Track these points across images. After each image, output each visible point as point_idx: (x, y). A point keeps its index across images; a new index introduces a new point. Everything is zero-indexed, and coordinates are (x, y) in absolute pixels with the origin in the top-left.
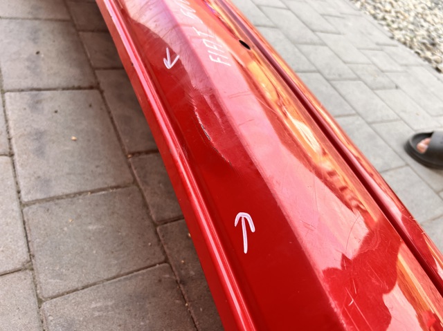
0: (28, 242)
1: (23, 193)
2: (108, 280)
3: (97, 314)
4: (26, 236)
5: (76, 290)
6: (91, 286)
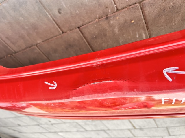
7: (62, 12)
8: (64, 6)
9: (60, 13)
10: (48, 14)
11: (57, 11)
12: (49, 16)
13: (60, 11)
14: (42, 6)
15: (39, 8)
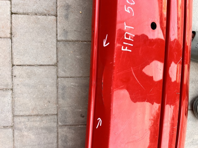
0: (57, 56)
1: (58, 35)
2: (78, 77)
3: (72, 87)
4: (57, 54)
5: (68, 77)
6: (73, 77)
7: (83, 115)
8: (80, 110)
9: (83, 117)
10: (80, 126)
11: (81, 118)
12: (82, 126)
13: (82, 115)
14: (73, 126)
15: (74, 129)
